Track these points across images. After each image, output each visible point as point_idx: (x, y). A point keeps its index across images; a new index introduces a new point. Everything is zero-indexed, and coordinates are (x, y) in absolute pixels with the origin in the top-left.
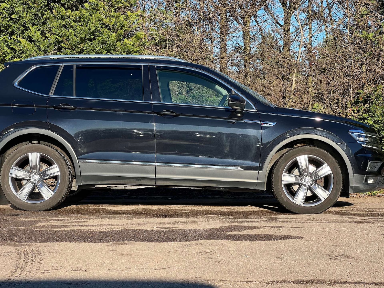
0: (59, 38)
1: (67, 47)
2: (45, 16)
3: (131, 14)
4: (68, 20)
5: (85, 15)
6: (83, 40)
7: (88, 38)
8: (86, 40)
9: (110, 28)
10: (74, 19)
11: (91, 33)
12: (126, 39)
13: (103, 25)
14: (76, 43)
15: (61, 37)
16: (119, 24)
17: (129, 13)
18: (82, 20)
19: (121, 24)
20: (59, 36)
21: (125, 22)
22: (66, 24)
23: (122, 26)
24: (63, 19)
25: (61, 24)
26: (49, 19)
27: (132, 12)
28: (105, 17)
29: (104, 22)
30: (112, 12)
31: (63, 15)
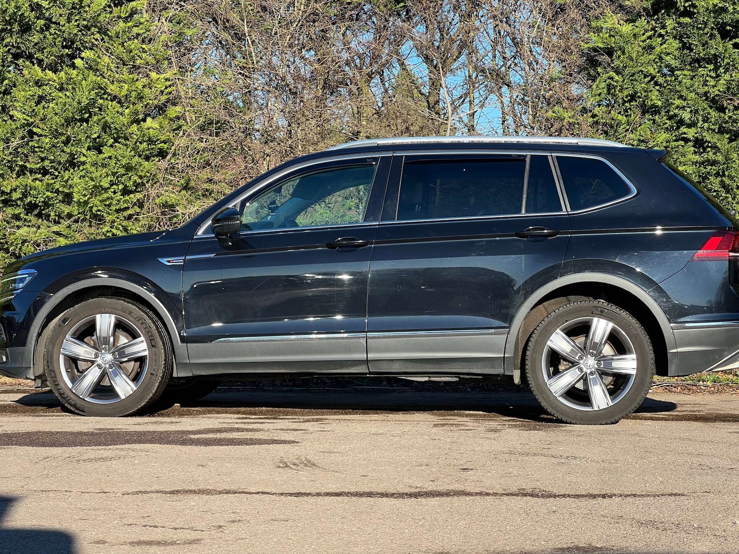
0: (28, 118)
1: (44, 133)
2: (6, 82)
3: (158, 77)
4: (47, 88)
5: (75, 79)
6: (69, 122)
7: (78, 118)
8: (75, 121)
9: (120, 100)
10: (58, 86)
11: (83, 110)
12: (149, 119)
13: (108, 95)
14: (58, 126)
15: (31, 116)
16: (134, 94)
17: (154, 75)
18: (70, 86)
19: (139, 94)
20: (27, 115)
21: (147, 90)
22: (44, 94)
23: (140, 98)
24: (40, 87)
25: (36, 93)
26: (15, 86)
27: (159, 72)
28: (112, 82)
29: (109, 91)
30: (124, 73)
31: (37, 78)
